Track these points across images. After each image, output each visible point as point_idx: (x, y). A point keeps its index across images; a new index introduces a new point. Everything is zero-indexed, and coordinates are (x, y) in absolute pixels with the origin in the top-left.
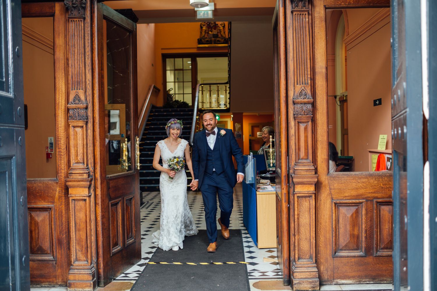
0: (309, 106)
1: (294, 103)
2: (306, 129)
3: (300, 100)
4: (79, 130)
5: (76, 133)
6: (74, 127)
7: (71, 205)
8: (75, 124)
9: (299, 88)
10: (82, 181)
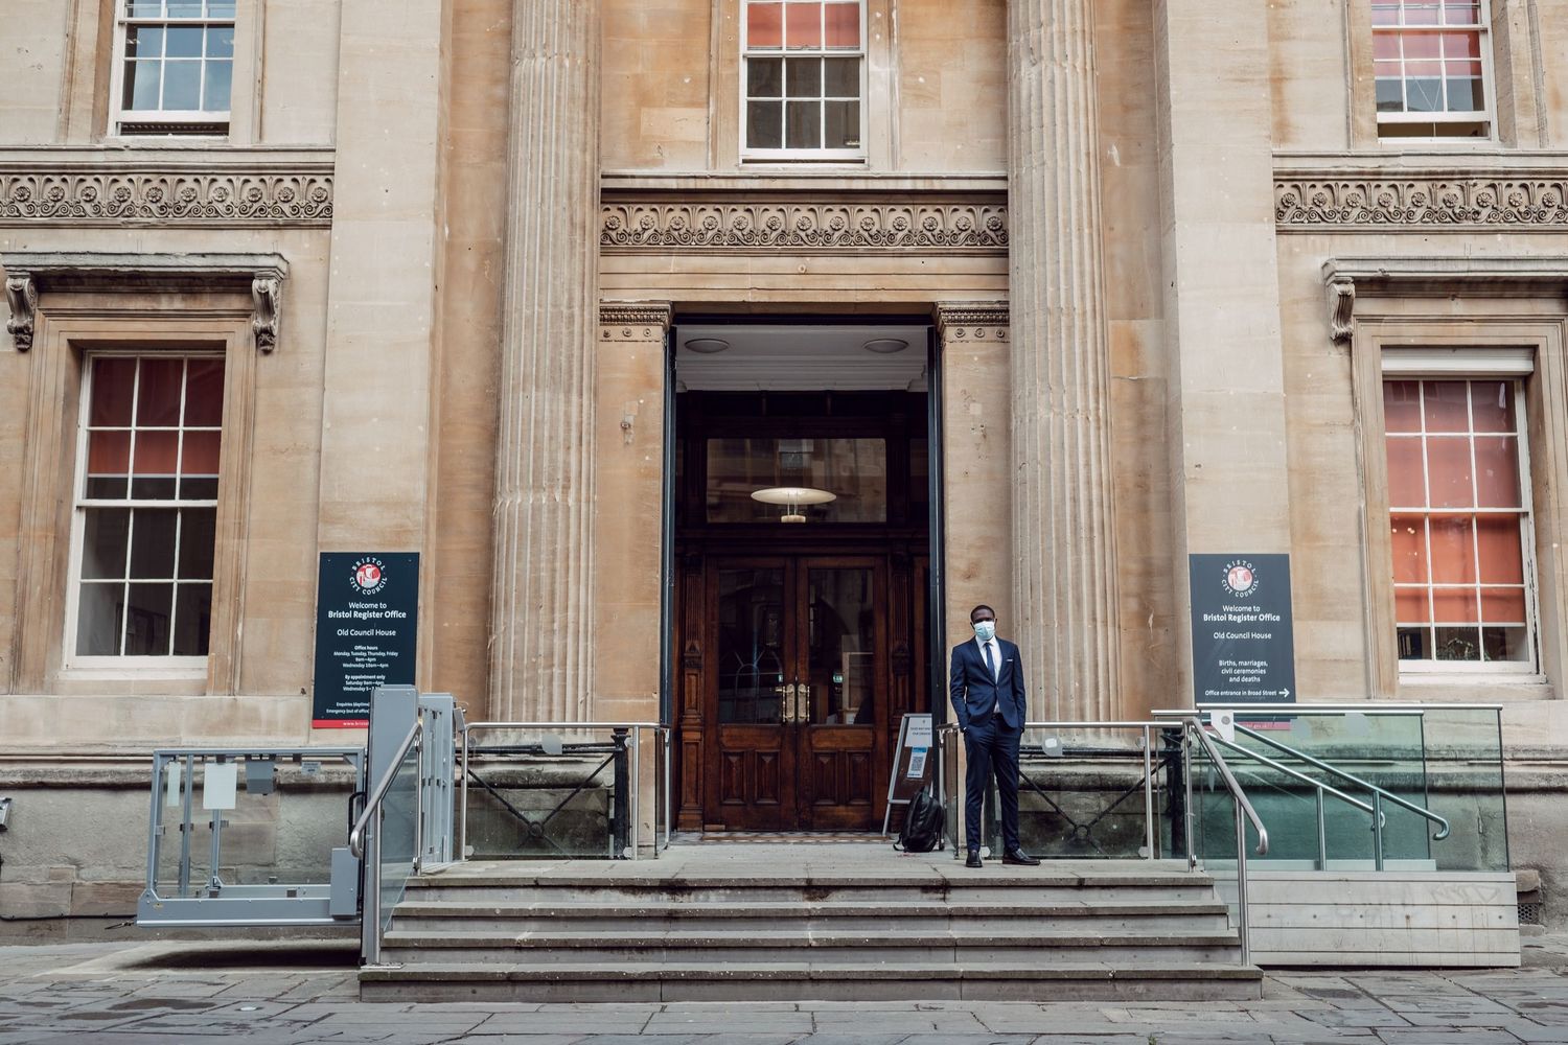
0: (907, 661)
1: (893, 657)
2: (903, 682)
3: (898, 655)
4: (693, 677)
5: (690, 681)
6: (689, 674)
7: (684, 748)
8: (690, 672)
9: (897, 643)
10: (696, 725)
